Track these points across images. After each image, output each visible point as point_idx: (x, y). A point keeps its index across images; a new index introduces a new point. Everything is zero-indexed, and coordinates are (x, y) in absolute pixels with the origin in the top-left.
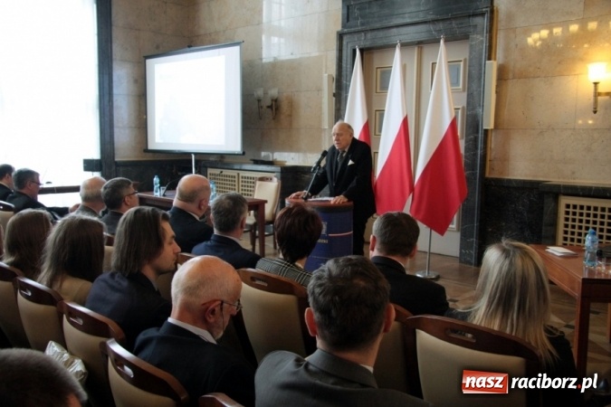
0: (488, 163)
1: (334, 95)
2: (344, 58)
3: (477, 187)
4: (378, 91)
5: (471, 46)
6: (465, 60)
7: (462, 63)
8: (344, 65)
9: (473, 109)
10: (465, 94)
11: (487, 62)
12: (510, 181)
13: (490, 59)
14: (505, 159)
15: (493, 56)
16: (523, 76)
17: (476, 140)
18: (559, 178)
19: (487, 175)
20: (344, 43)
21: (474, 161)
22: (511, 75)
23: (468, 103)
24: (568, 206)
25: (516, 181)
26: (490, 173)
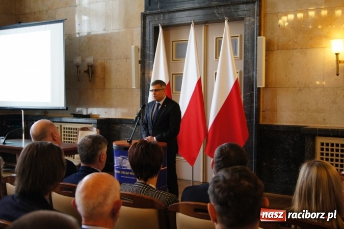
0: (261, 113)
1: (140, 62)
2: (147, 33)
3: (254, 132)
4: (174, 59)
5: (245, 25)
6: (241, 36)
7: (238, 38)
8: (147, 39)
9: (249, 73)
10: (242, 61)
11: (258, 37)
12: (278, 126)
13: (260, 35)
14: (274, 110)
15: (262, 33)
16: (285, 48)
17: (252, 95)
18: (314, 123)
19: (261, 122)
20: (147, 21)
21: (251, 111)
22: (276, 47)
23: (245, 69)
24: (322, 144)
25: (283, 126)
26: (262, 121)
